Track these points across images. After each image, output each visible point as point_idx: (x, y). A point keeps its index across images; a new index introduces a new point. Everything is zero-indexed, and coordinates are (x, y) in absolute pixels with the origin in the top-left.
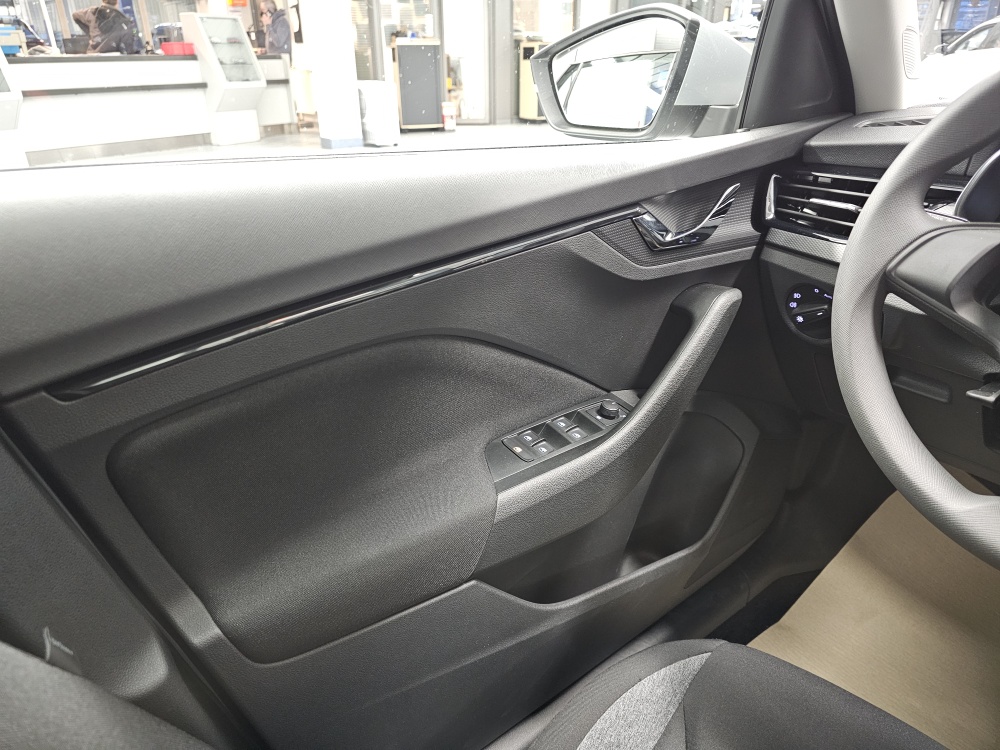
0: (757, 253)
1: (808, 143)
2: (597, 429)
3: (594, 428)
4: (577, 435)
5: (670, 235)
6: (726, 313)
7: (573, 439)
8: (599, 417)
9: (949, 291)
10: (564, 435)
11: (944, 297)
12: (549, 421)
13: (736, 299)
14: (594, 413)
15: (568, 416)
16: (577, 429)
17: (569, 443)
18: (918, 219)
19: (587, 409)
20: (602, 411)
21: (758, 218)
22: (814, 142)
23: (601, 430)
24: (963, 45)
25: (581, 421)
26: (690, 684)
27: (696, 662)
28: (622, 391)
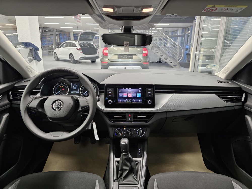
0: (11, 106)
1: (14, 86)
6: (6, 118)
9: (36, 107)
11: (36, 108)
13: (8, 115)
18: (29, 99)
21: (9, 99)
22: (16, 85)
24: (62, 46)
26: (17, 186)
27: (17, 182)
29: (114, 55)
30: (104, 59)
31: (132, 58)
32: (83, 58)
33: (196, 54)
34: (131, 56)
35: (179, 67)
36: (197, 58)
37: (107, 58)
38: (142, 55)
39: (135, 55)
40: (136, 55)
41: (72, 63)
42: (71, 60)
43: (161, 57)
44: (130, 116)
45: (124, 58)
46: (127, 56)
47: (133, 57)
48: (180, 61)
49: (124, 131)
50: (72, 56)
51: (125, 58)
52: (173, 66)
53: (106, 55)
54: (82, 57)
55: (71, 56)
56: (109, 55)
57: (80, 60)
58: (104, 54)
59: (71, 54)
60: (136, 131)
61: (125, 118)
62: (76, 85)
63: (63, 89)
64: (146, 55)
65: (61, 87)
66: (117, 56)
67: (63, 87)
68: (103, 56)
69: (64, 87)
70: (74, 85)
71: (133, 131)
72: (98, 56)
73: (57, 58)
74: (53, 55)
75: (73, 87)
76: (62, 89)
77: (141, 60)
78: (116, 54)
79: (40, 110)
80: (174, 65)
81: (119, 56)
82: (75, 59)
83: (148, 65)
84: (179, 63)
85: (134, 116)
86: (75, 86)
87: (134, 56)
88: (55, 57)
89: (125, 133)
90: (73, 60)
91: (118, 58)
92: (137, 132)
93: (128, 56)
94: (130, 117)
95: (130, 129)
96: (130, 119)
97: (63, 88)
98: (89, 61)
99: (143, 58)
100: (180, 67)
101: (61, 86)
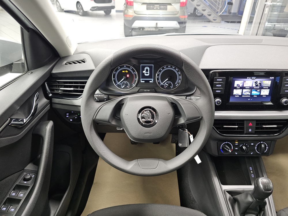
0: (51, 106)
1: (52, 72)
2: (28, 187)
3: (26, 188)
4: (22, 195)
5: (25, 120)
7: (21, 197)
8: (25, 182)
9: (109, 121)
10: (17, 198)
12: (8, 196)
13: (52, 125)
14: (22, 182)
15: (14, 190)
16: (20, 192)
17: (21, 200)
19: (19, 181)
20: (25, 180)
21: (47, 97)
23: (29, 186)
25: (20, 188)
28: (28, 166)
29: (142, 5)
30: (127, 10)
31: (166, 9)
32: (95, 9)
33: (265, 5)
34: (165, 6)
35: (220, 21)
36: (266, 11)
37: (132, 9)
38: (179, 5)
39: (170, 4)
40: (172, 5)
41: (81, 15)
42: (79, 11)
43: (197, 7)
44: (250, 124)
45: (155, 8)
46: (158, 6)
47: (167, 7)
48: (222, 13)
49: (235, 146)
50: (80, 6)
51: (157, 9)
52: (212, 20)
53: (131, 4)
54: (93, 8)
55: (78, 6)
56: (134, 4)
57: (91, 11)
58: (127, 3)
59: (78, 2)
60: (254, 146)
61: (243, 128)
62: (149, 69)
63: (128, 76)
64: (184, 5)
65: (123, 71)
66: (145, 6)
67: (127, 71)
68: (126, 6)
69: (129, 73)
70: (145, 69)
71: (249, 146)
72: (114, 5)
73: (60, 8)
74: (54, 4)
75: (144, 72)
76: (126, 76)
77: (177, 12)
78: (144, 3)
79: (114, 123)
80: (214, 18)
81: (149, 6)
82: (85, 10)
83: (186, 19)
84: (220, 16)
85: (257, 124)
86: (147, 70)
87: (169, 7)
88: (57, 6)
89: (237, 149)
90: (82, 11)
91: (147, 9)
92: (256, 148)
93: (160, 6)
94: (251, 127)
95: (246, 144)
96: (250, 130)
97: (127, 74)
98: (102, 12)
99: (180, 9)
100: (222, 21)
101: (125, 70)
